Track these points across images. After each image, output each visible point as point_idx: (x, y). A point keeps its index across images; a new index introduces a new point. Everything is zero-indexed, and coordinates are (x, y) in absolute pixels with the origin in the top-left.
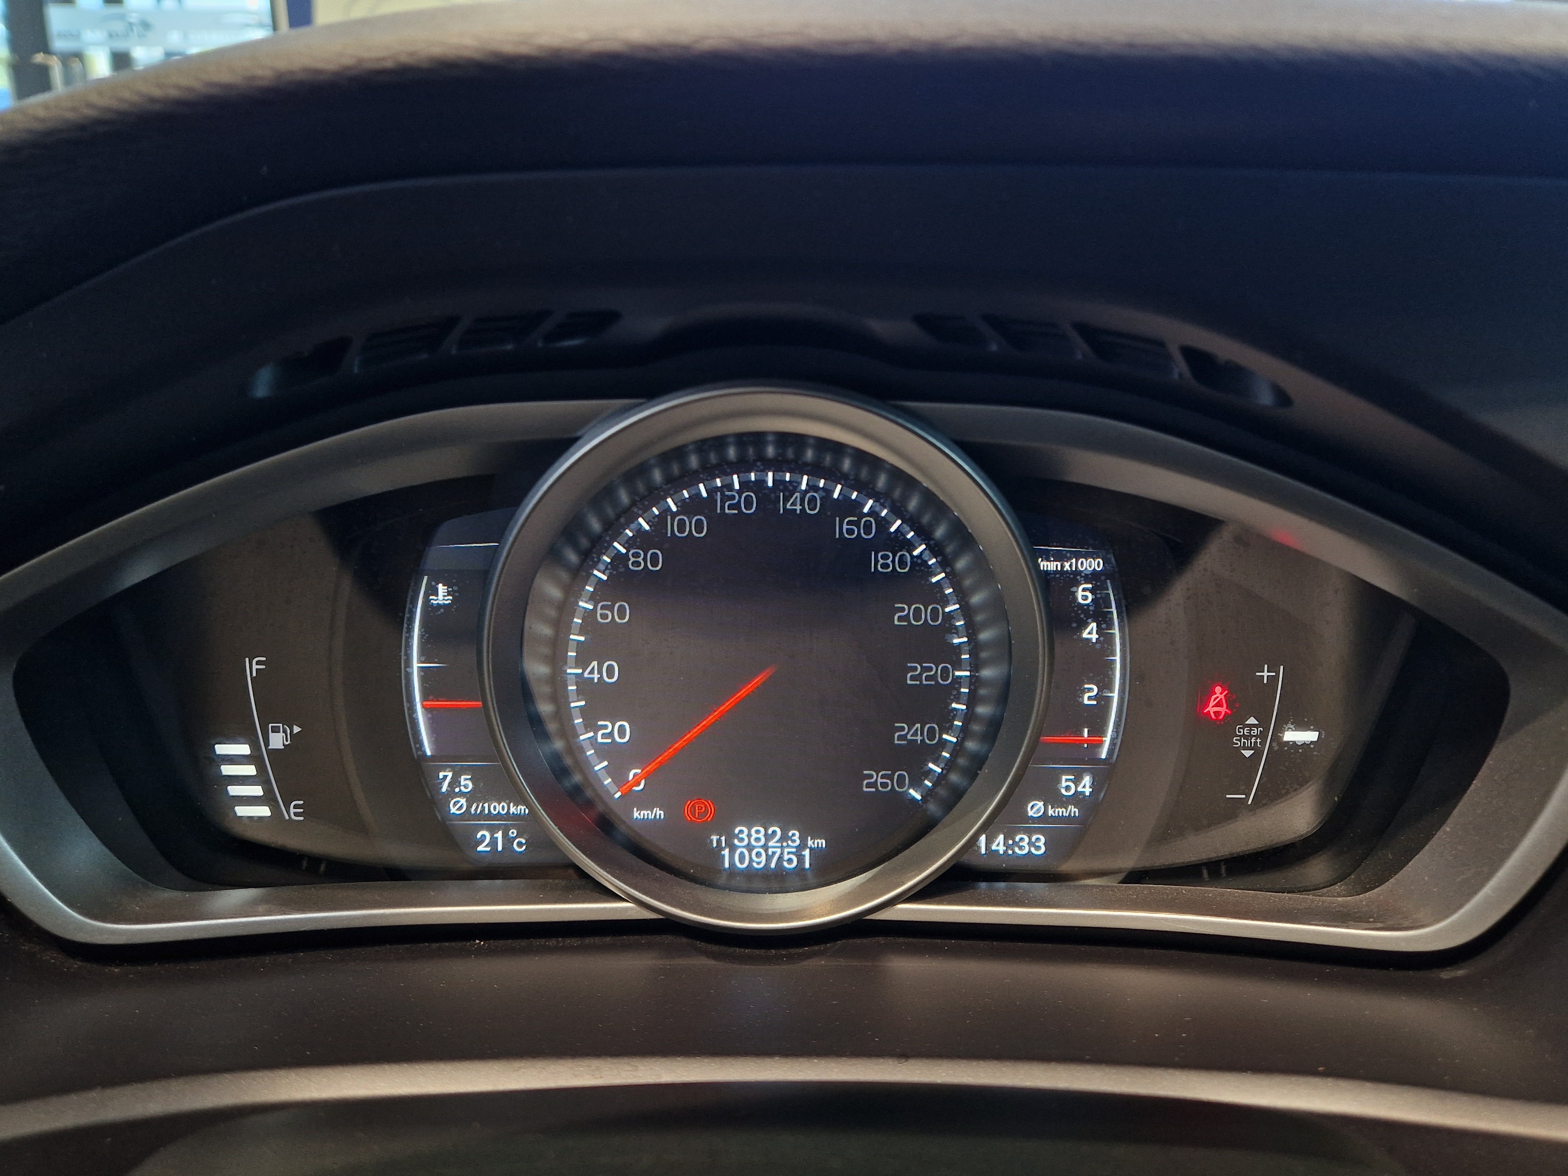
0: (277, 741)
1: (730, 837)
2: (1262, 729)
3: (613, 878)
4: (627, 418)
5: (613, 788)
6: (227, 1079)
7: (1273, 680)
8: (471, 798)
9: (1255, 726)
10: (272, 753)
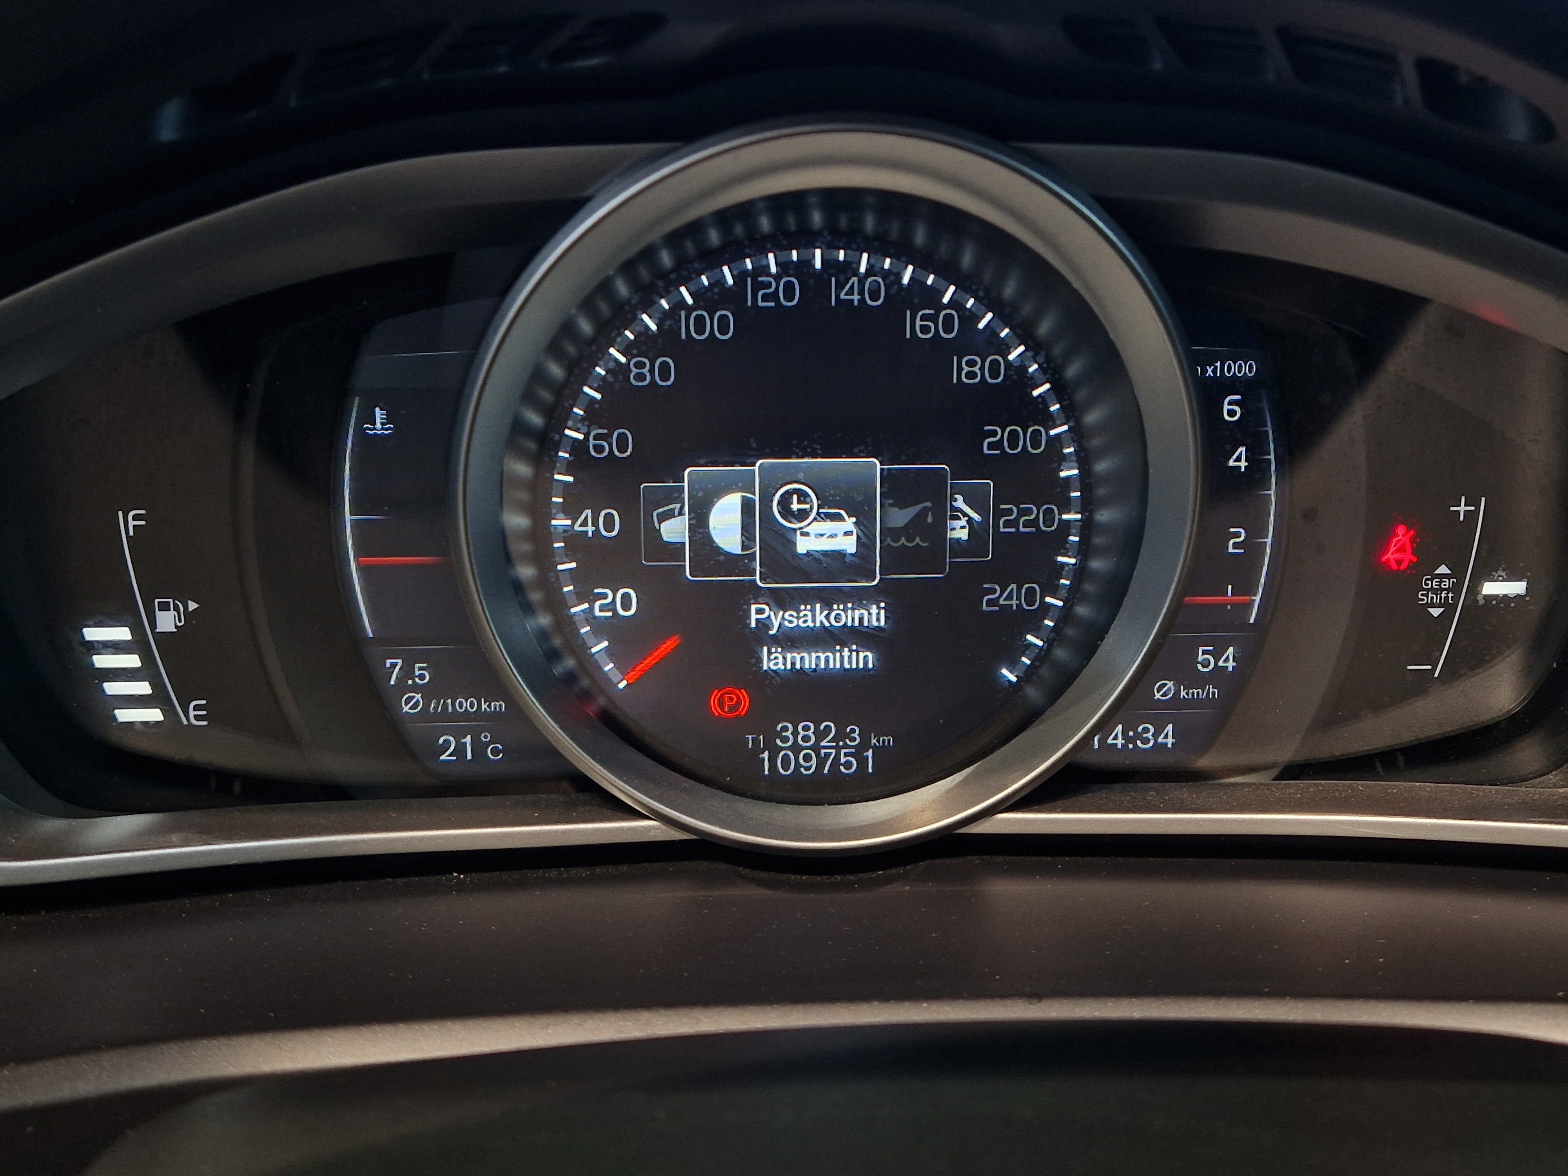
0: (167, 622)
1: (772, 735)
2: (1455, 580)
3: (631, 789)
4: (658, 169)
5: (615, 676)
6: (173, 1050)
7: (1471, 516)
8: (428, 692)
9: (1446, 576)
10: (162, 638)
